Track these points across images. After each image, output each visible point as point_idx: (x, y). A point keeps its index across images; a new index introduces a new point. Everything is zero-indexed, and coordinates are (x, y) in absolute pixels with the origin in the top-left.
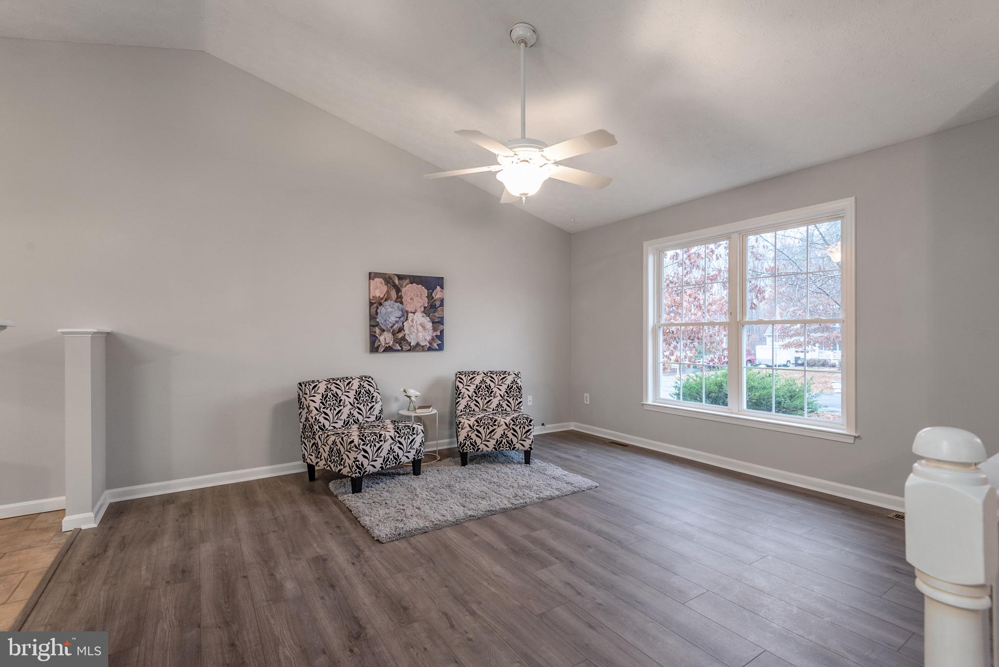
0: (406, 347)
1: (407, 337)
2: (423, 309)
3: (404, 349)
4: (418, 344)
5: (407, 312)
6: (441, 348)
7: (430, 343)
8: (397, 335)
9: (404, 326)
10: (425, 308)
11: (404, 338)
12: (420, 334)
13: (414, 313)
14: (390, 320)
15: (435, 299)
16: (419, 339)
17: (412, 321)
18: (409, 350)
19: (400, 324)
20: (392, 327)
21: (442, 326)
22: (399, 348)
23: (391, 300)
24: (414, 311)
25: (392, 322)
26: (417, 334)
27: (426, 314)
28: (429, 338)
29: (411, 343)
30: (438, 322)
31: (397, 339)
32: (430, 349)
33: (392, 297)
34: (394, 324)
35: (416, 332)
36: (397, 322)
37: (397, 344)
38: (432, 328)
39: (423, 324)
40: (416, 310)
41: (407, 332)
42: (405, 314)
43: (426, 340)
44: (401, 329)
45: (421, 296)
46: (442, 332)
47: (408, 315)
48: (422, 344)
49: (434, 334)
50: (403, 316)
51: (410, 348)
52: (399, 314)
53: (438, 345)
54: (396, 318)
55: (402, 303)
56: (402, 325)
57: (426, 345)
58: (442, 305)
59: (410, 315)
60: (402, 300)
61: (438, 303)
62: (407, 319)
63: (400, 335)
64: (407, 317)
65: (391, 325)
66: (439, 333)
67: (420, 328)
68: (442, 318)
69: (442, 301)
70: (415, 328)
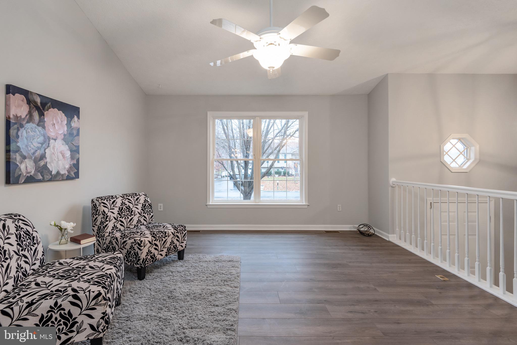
0: (47, 177)
1: (49, 166)
2: (63, 137)
3: (45, 178)
4: (58, 173)
5: (49, 138)
6: (77, 176)
7: (69, 172)
8: (39, 163)
9: (45, 153)
10: (65, 135)
11: (45, 166)
12: (60, 162)
13: (55, 140)
14: (32, 146)
15: (72, 127)
16: (59, 168)
17: (54, 148)
18: (50, 180)
19: (42, 151)
20: (34, 153)
21: (78, 155)
22: (40, 177)
23: (33, 123)
24: (55, 138)
25: (34, 148)
26: (57, 162)
27: (65, 141)
28: (67, 166)
29: (52, 171)
30: (75, 151)
31: (39, 167)
32: (69, 178)
33: (34, 120)
34: (36, 151)
35: (57, 160)
36: (39, 148)
37: (39, 173)
38: (70, 156)
39: (63, 152)
40: (57, 137)
41: (48, 160)
42: (47, 140)
43: (65, 168)
44: (43, 157)
45: (61, 123)
46: (78, 161)
47: (49, 141)
48: (62, 172)
49: (72, 163)
50: (45, 142)
51: (51, 177)
52: (41, 139)
53: (74, 173)
54: (39, 143)
55: (44, 127)
56: (44, 152)
57: (65, 174)
58: (78, 134)
59: (52, 141)
60: (44, 124)
61: (75, 132)
62: (48, 146)
63: (42, 163)
64: (49, 144)
65: (32, 151)
66: (75, 162)
67: (60, 155)
68: (78, 147)
69: (78, 130)
70: (56, 155)
